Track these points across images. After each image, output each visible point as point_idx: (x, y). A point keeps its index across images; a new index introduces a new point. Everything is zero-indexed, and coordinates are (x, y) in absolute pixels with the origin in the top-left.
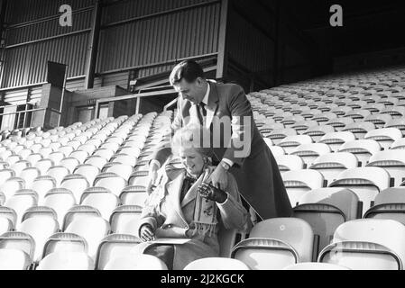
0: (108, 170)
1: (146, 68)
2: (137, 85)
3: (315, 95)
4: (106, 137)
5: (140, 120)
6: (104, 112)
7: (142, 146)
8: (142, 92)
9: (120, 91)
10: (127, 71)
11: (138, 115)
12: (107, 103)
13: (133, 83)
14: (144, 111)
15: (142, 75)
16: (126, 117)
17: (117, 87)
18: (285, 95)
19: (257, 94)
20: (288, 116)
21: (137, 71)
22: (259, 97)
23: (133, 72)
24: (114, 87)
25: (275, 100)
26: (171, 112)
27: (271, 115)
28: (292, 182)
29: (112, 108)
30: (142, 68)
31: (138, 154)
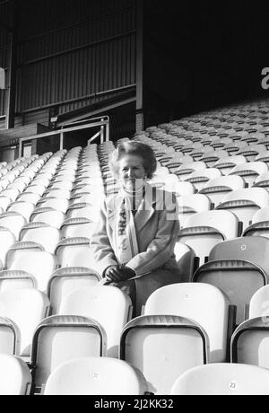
0: (43, 206)
1: (66, 104)
2: (58, 121)
3: (236, 118)
4: (34, 175)
5: (65, 155)
6: (28, 150)
7: (73, 179)
8: (65, 127)
9: (41, 129)
10: (46, 108)
11: (62, 151)
12: (30, 141)
13: (54, 119)
14: (68, 147)
15: (62, 111)
16: (51, 153)
17: (39, 125)
18: (206, 120)
19: (178, 122)
20: (215, 139)
21: (57, 107)
22: (181, 125)
23: (53, 109)
24: (35, 125)
25: (198, 126)
26: (95, 145)
27: (198, 140)
28: (239, 201)
29: (35, 146)
30: (63, 105)
31: (70, 187)
